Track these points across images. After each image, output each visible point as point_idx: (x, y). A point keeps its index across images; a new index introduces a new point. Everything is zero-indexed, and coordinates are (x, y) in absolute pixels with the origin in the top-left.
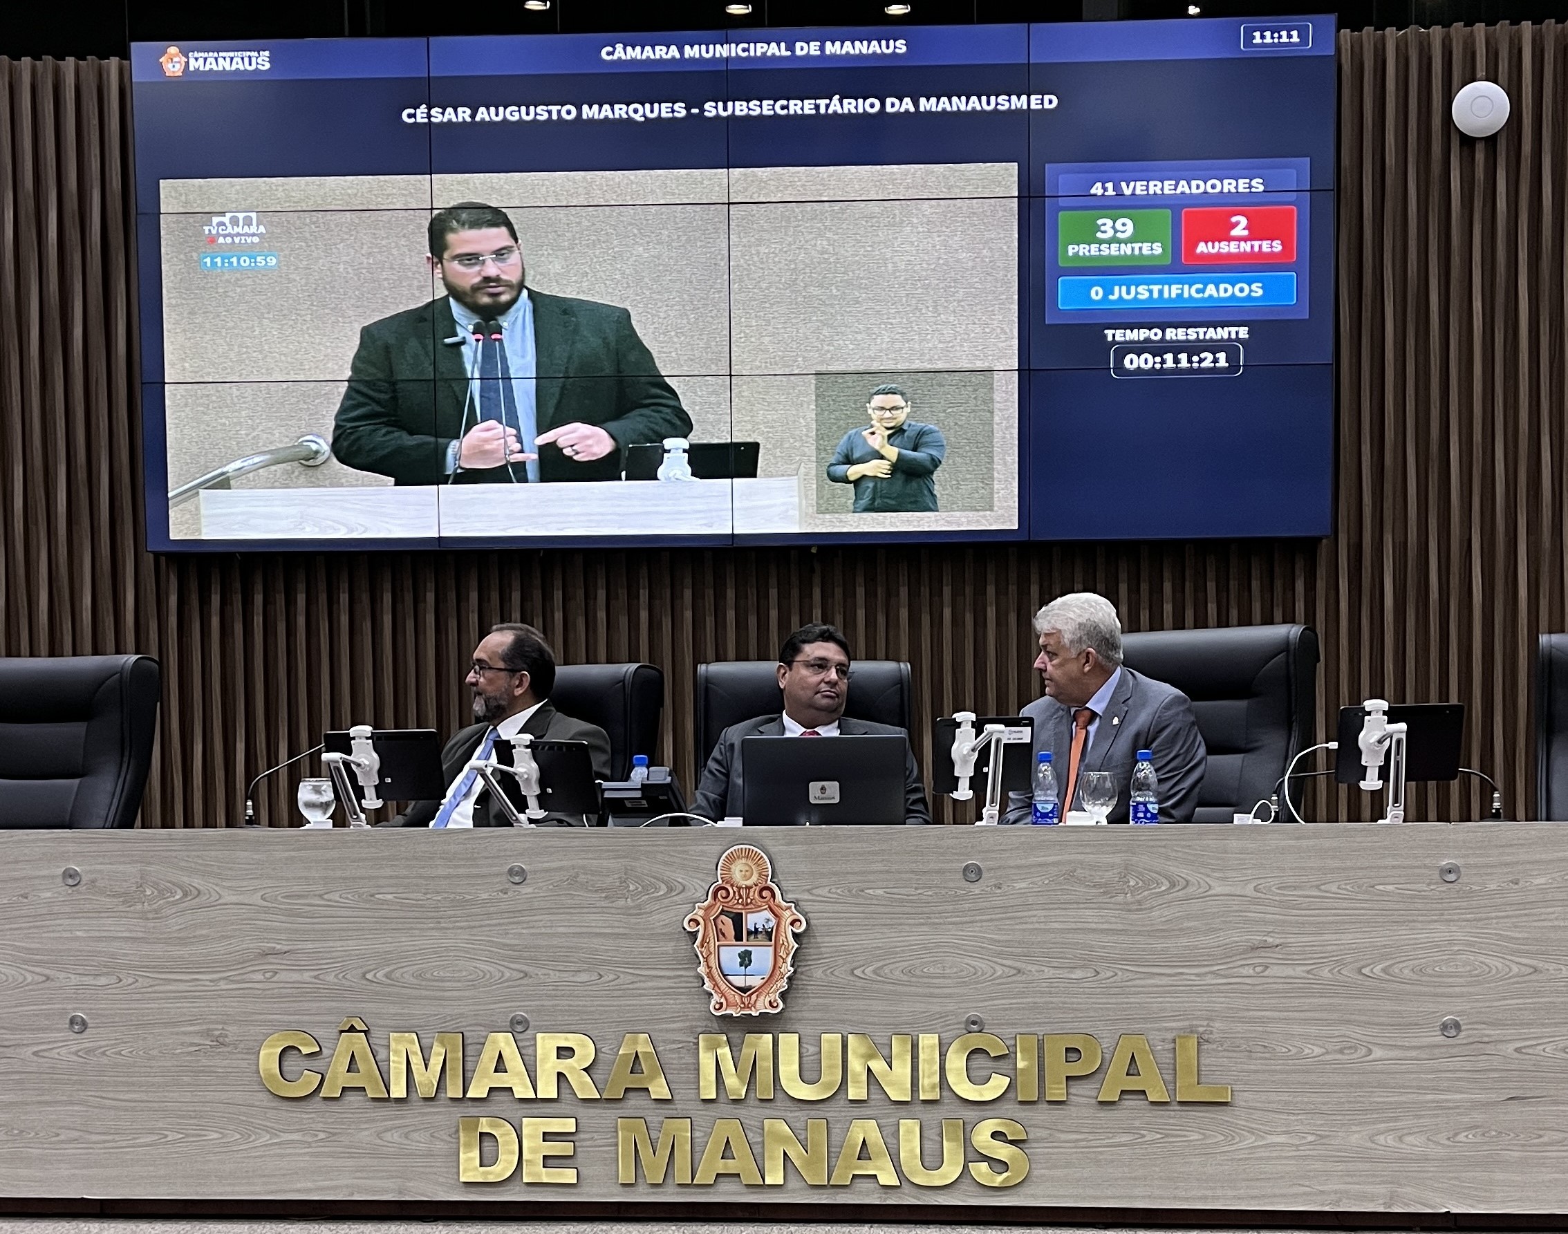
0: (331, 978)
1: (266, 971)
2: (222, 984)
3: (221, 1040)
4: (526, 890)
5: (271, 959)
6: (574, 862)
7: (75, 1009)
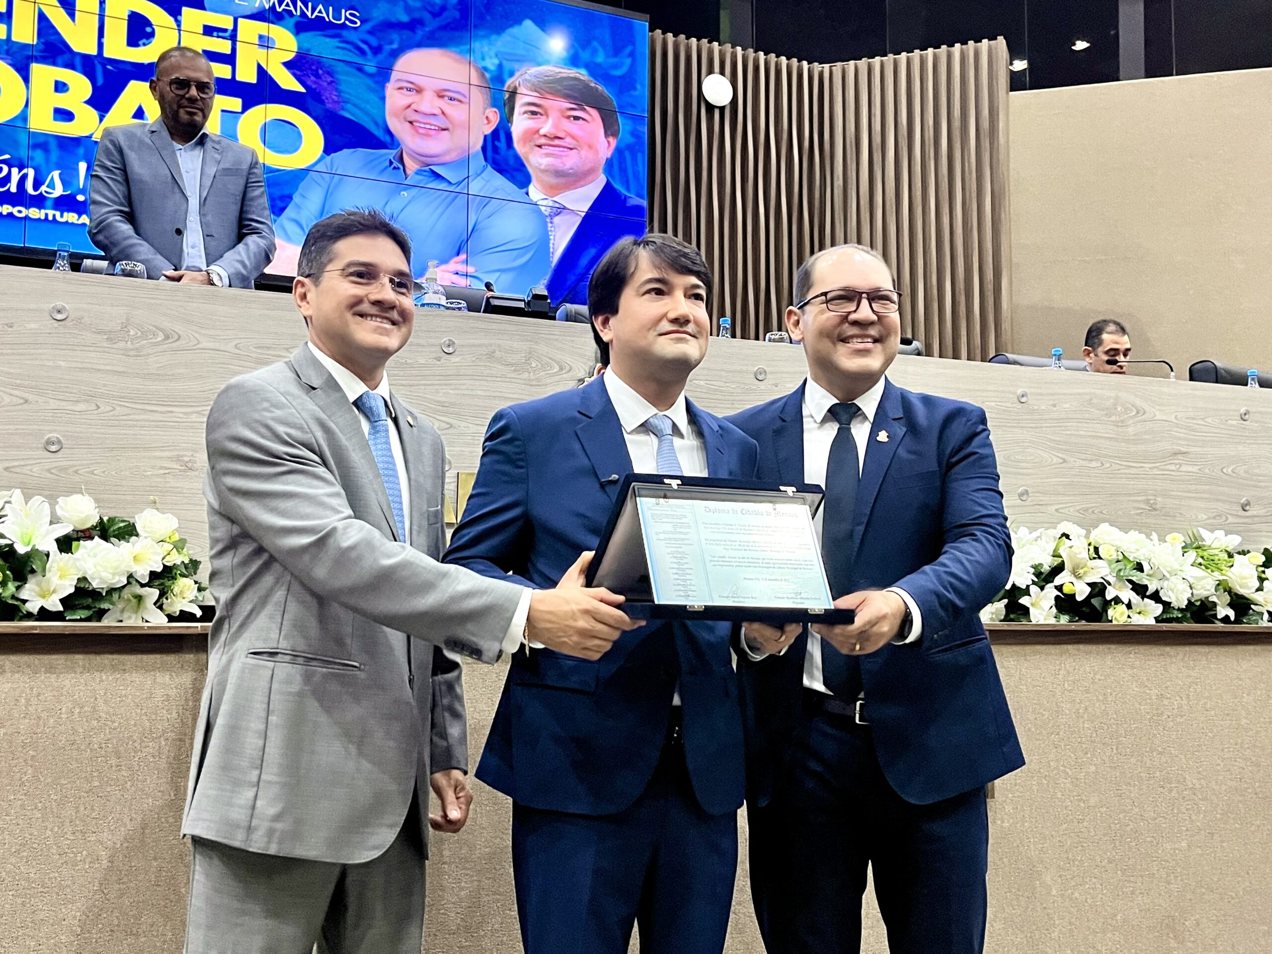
4: (454, 359)
6: (493, 341)
7: (50, 432)
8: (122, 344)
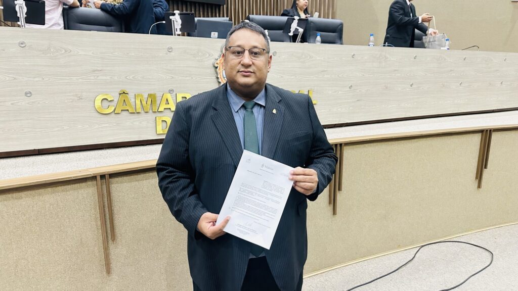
0: (116, 78)
1: (95, 76)
2: (80, 80)
3: (81, 97)
4: (172, 53)
5: (96, 72)
6: (185, 46)
7: (26, 89)
8: (49, 55)
